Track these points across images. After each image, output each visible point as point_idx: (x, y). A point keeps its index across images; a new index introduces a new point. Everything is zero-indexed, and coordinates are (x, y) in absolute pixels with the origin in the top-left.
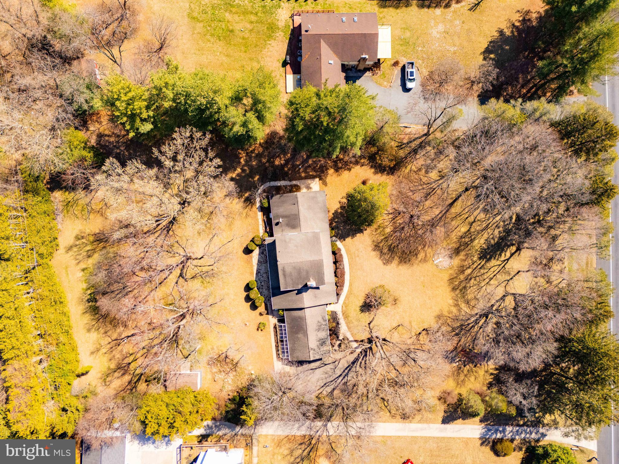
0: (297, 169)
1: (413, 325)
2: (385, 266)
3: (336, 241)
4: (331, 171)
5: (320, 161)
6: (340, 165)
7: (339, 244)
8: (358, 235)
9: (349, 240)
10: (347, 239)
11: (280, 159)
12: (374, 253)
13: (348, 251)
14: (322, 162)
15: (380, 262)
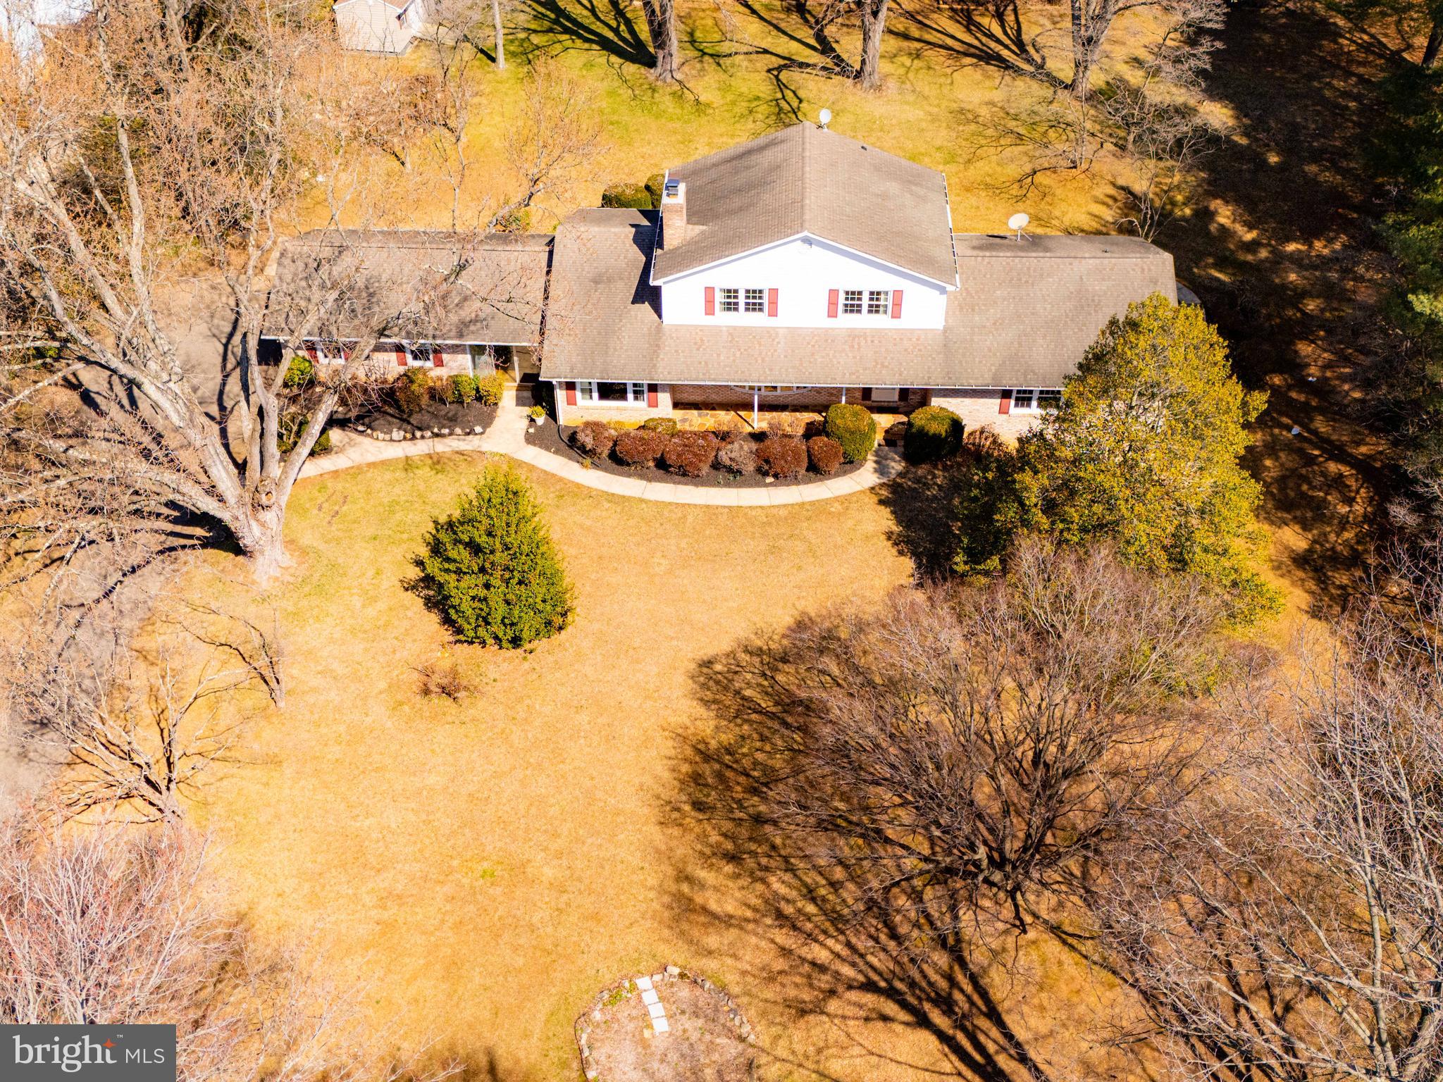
0: (1285, 420)
1: (247, 772)
2: (692, 666)
3: (881, 469)
4: (1295, 539)
5: (1350, 501)
6: (1342, 578)
7: (866, 477)
8: (908, 564)
9: (884, 520)
10: (885, 512)
11: (1328, 366)
12: (782, 619)
13: (819, 509)
14: (1343, 509)
15: (719, 644)
